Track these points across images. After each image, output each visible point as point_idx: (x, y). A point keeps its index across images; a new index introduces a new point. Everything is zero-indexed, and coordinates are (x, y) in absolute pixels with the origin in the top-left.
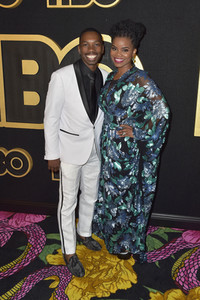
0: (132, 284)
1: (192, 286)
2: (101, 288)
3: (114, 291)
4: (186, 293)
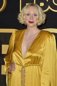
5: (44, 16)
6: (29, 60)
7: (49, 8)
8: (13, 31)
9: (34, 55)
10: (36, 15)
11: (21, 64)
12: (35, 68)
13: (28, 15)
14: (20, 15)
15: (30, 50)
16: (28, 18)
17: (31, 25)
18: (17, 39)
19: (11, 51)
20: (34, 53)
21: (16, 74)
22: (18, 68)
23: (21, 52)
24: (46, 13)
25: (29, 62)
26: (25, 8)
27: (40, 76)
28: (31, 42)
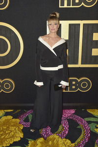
0: (21, 138)
1: (48, 135)
2: (6, 142)
3: (11, 143)
4: (45, 139)
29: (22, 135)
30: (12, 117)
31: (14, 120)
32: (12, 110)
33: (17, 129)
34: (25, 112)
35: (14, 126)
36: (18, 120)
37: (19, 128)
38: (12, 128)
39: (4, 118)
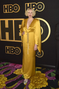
5: (35, 13)
6: (30, 30)
7: (37, 10)
8: (23, 19)
9: (32, 28)
10: (32, 13)
11: (27, 32)
12: (32, 33)
13: (29, 13)
14: (25, 13)
15: (30, 26)
16: (29, 14)
17: (30, 17)
18: (25, 22)
19: (23, 27)
20: (32, 27)
21: (25, 36)
22: (26, 33)
23: (27, 27)
24: (36, 12)
25: (30, 31)
26: (27, 10)
27: (34, 36)
28: (30, 23)
29: (47, 84)
30: (41, 72)
31: (42, 74)
32: (41, 68)
33: (44, 79)
34: (48, 71)
35: (42, 77)
36: (45, 75)
37: (45, 79)
38: (42, 79)
39: (37, 72)
